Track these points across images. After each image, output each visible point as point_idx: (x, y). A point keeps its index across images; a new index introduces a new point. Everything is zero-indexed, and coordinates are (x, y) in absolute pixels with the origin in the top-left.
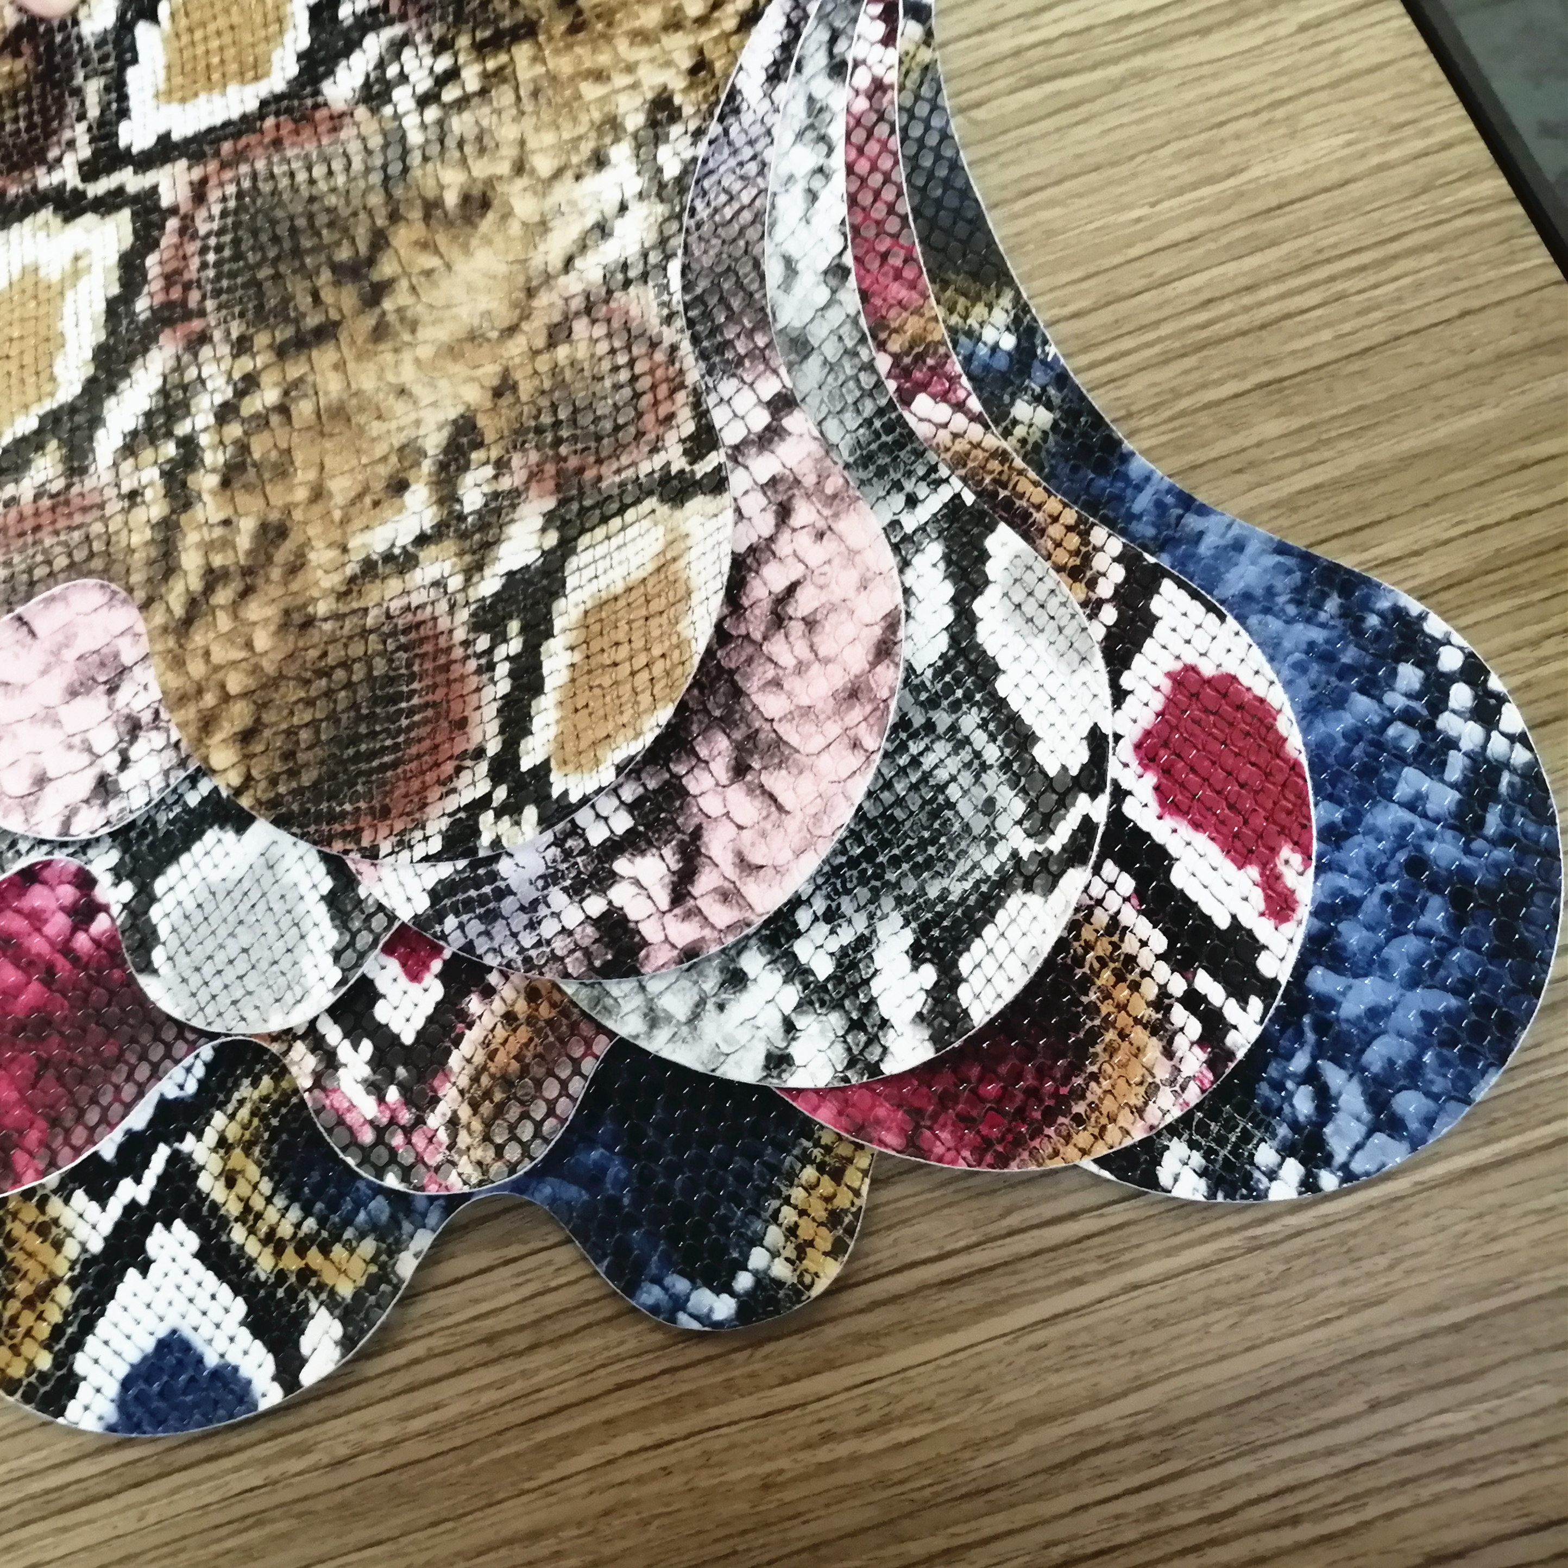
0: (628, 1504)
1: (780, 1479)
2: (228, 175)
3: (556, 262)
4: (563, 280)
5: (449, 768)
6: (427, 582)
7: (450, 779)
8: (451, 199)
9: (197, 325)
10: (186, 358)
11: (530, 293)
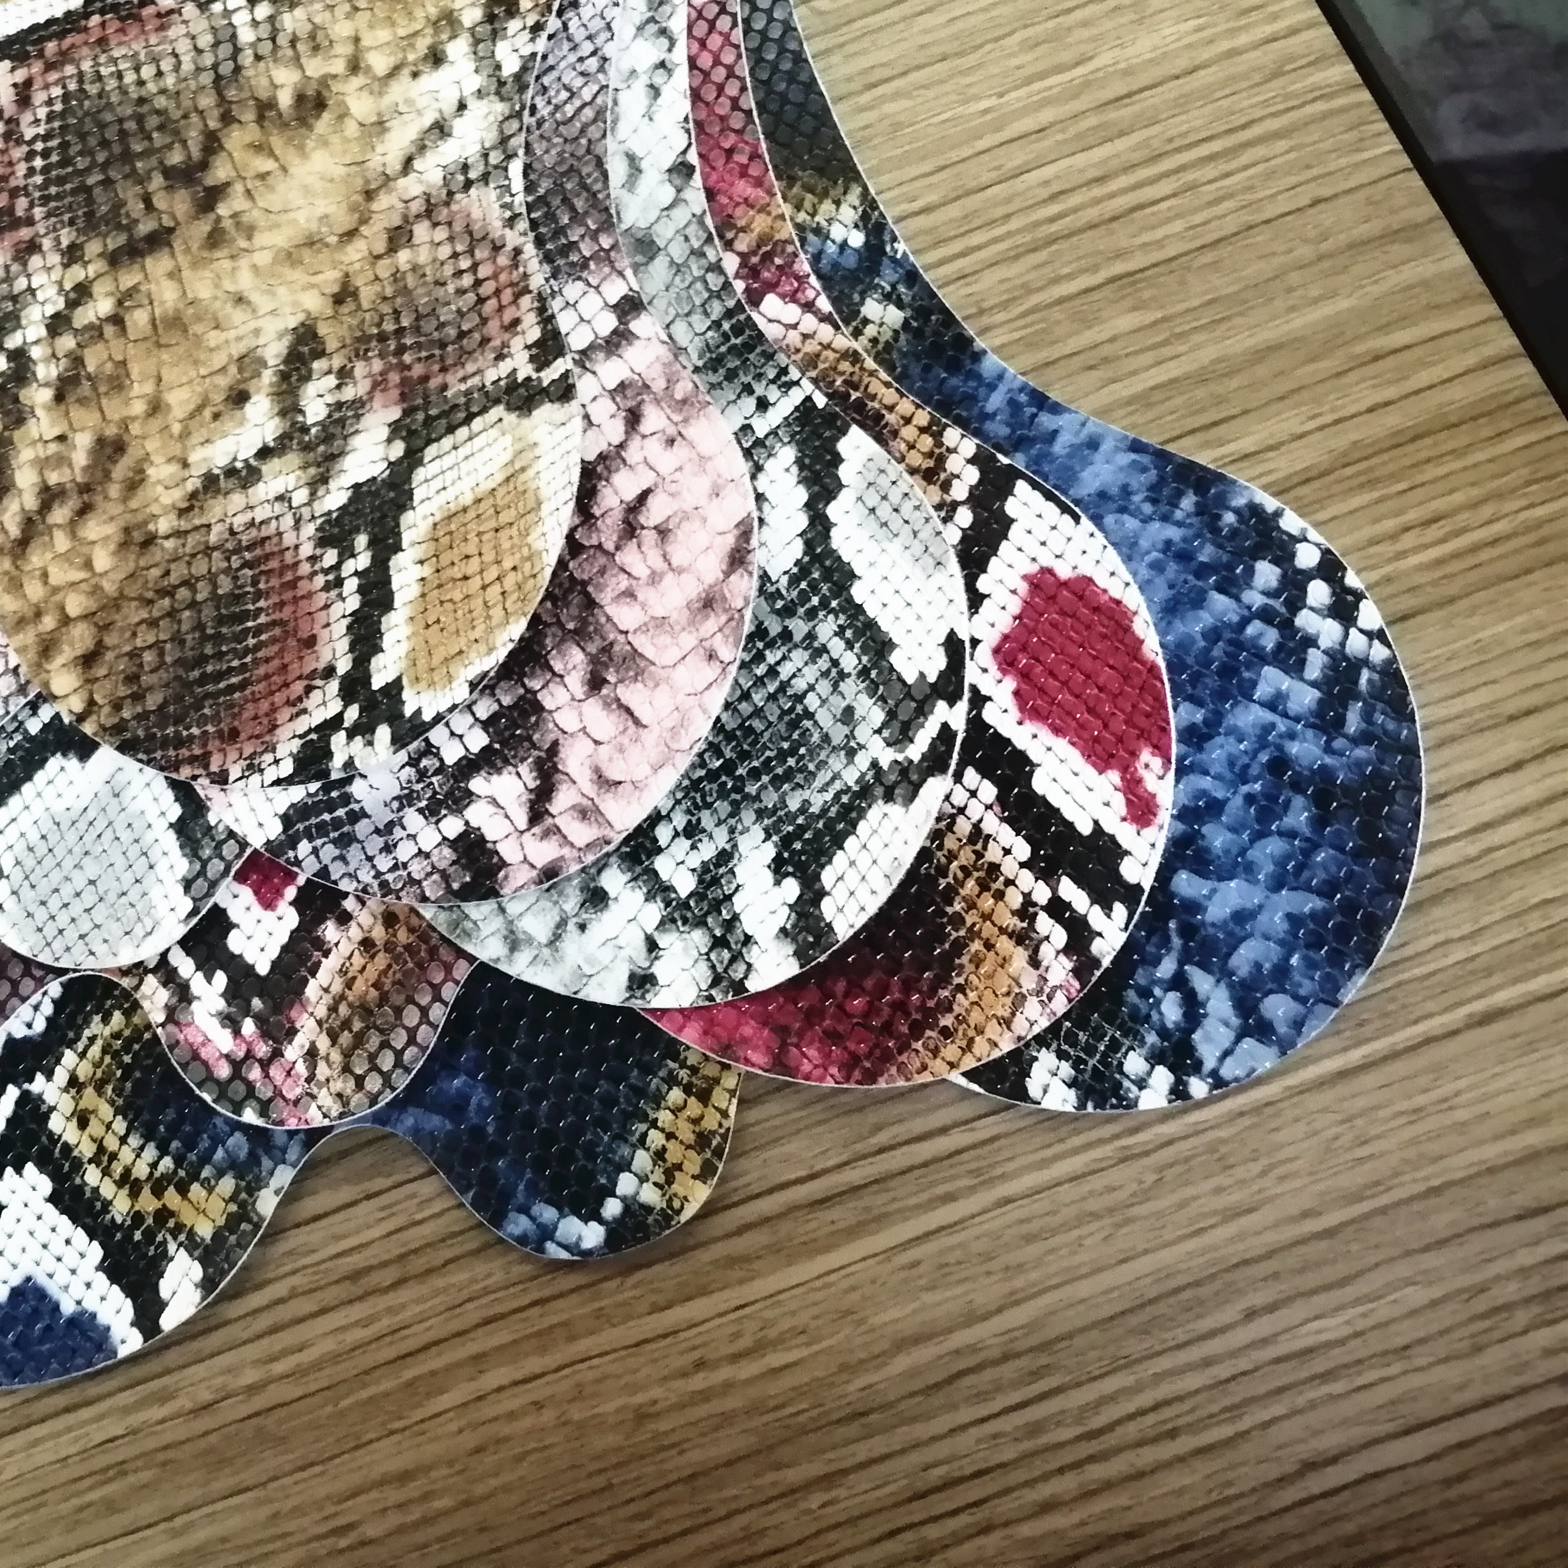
0: (499, 1441)
1: (653, 1410)
2: (53, 76)
3: (394, 164)
4: (402, 182)
5: (298, 687)
6: (271, 496)
7: (300, 699)
8: (285, 99)
9: (25, 233)
10: (15, 268)
11: (369, 195)
